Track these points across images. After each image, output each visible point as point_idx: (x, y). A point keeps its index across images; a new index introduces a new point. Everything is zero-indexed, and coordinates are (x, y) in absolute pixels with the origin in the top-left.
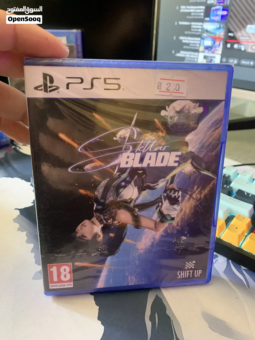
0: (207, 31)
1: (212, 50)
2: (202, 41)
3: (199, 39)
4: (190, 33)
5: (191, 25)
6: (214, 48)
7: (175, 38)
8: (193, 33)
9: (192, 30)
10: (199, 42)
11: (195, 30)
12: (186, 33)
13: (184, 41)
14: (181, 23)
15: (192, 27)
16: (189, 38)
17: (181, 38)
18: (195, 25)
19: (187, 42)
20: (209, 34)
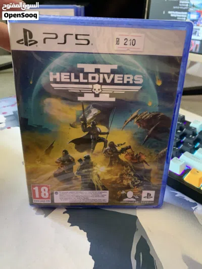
0: (193, 6)
1: (197, 23)
2: (189, 15)
3: (186, 13)
4: (178, 8)
6: (199, 21)
7: (164, 13)
8: (181, 8)
9: (180, 5)
10: (185, 16)
11: (183, 5)
12: (174, 7)
13: (172, 15)
15: (180, 2)
16: (177, 12)
17: (169, 12)
19: (175, 16)
20: (195, 9)
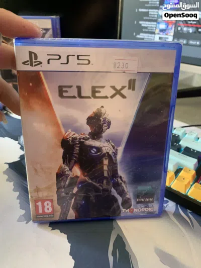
1: (166, 32)
2: (158, 25)
3: (155, 23)
4: (148, 18)
5: (148, 12)
7: (135, 22)
8: (151, 18)
9: (150, 16)
10: (155, 26)
11: (152, 16)
12: (145, 18)
13: (143, 25)
14: (140, 10)
15: (150, 13)
16: (147, 23)
17: (141, 22)
18: (152, 12)
19: (145, 25)
